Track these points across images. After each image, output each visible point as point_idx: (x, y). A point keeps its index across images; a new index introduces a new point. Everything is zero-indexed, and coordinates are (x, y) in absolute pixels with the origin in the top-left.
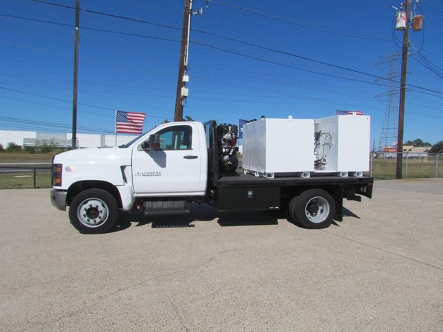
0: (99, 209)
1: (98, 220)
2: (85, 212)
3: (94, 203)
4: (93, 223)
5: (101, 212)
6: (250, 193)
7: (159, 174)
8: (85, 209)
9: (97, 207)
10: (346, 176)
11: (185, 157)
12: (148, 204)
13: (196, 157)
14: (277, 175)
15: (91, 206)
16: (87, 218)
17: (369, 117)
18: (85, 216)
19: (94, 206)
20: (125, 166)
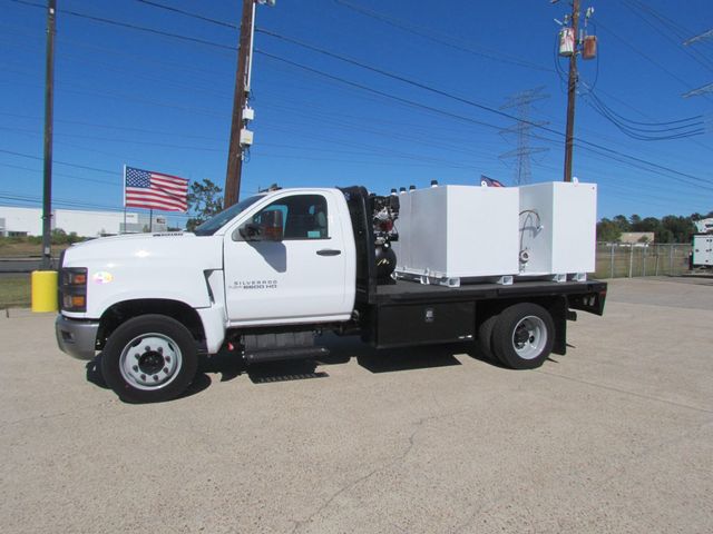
0: (164, 355)
1: (161, 375)
2: (136, 362)
3: (153, 343)
4: (153, 381)
5: (168, 359)
6: (429, 314)
7: (273, 285)
8: (137, 356)
9: (161, 350)
10: (564, 280)
11: (319, 253)
12: (249, 340)
13: (338, 252)
14: (465, 281)
15: (148, 348)
16: (140, 373)
17: (595, 185)
18: (135, 369)
19: (154, 349)
20: (212, 271)
